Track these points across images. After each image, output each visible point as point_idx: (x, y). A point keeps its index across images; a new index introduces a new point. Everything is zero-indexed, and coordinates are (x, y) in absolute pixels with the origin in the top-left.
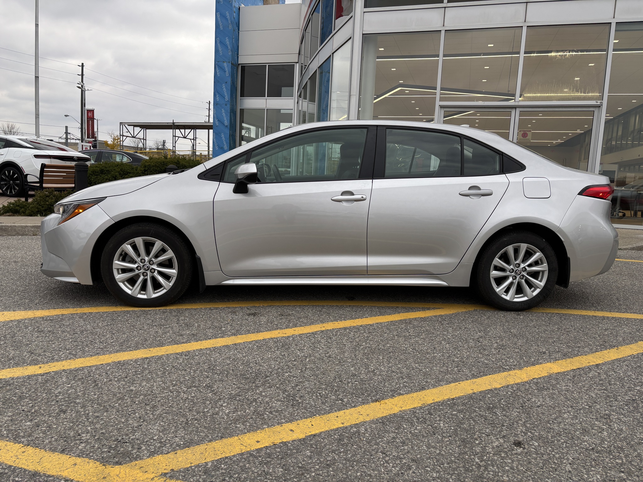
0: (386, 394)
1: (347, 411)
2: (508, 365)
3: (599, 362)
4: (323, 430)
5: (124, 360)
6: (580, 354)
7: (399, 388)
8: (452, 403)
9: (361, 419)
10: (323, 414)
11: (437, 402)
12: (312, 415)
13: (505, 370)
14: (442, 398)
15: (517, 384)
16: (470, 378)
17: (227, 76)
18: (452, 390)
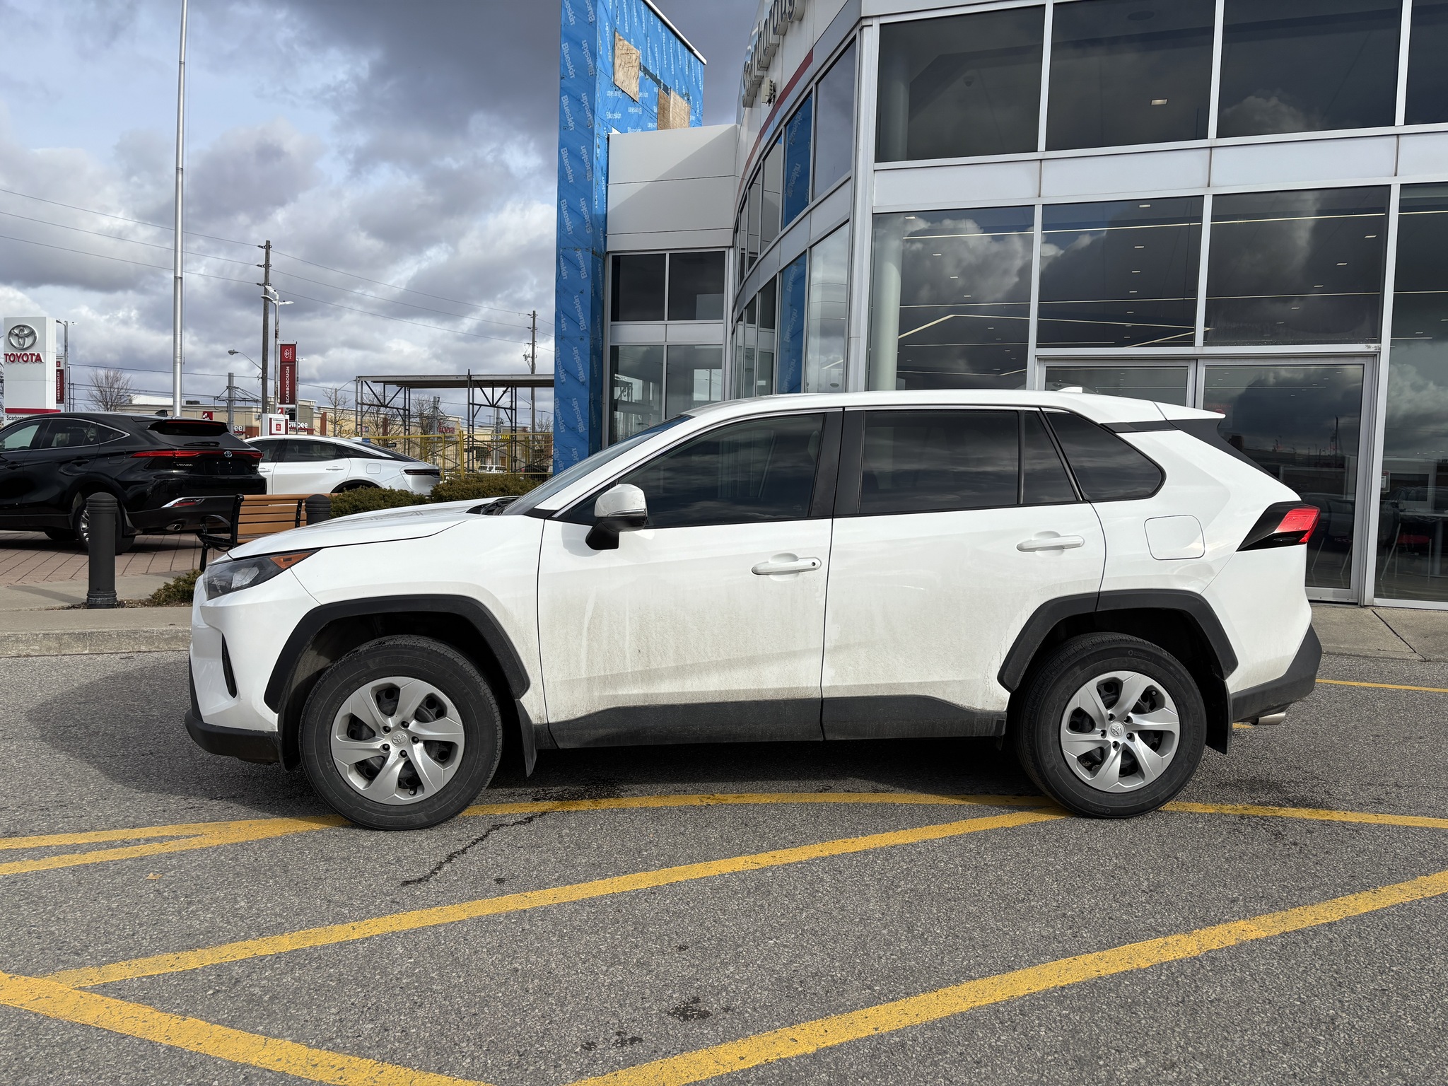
0: (946, 978)
1: (881, 1008)
2: (1164, 925)
3: (1335, 917)
4: (845, 1040)
5: (487, 915)
6: (1301, 903)
7: (969, 968)
8: (1060, 995)
9: (906, 1021)
10: (842, 1013)
11: (1034, 993)
12: (825, 1015)
13: (1159, 934)
14: (1042, 987)
15: (1179, 961)
16: (1094, 949)
17: (582, 278)
18: (1062, 972)
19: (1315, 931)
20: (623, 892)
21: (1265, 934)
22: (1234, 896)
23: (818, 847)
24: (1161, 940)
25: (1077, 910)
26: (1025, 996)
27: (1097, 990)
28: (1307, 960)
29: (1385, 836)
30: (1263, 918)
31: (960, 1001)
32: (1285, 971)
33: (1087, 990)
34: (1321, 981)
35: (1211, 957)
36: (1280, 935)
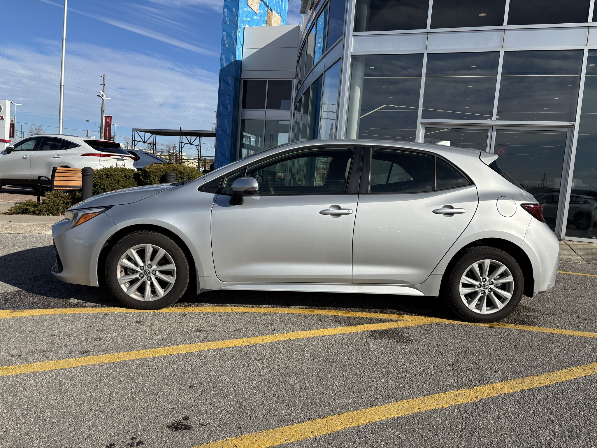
0: (334, 410)
1: (292, 427)
2: (458, 384)
3: (550, 382)
6: (531, 374)
7: (348, 405)
8: (396, 422)
10: (269, 429)
11: (382, 421)
13: (455, 388)
14: (387, 416)
15: (464, 404)
16: (419, 396)
17: (230, 89)
18: (399, 408)
19: (539, 390)
20: (172, 355)
21: (512, 391)
22: (496, 369)
23: (285, 334)
24: (455, 392)
25: (413, 373)
26: (376, 422)
27: (417, 420)
28: (534, 406)
29: (574, 341)
30: (512, 381)
31: (338, 424)
32: (523, 412)
33: (412, 419)
34: (542, 419)
35: (483, 402)
36: (520, 391)
